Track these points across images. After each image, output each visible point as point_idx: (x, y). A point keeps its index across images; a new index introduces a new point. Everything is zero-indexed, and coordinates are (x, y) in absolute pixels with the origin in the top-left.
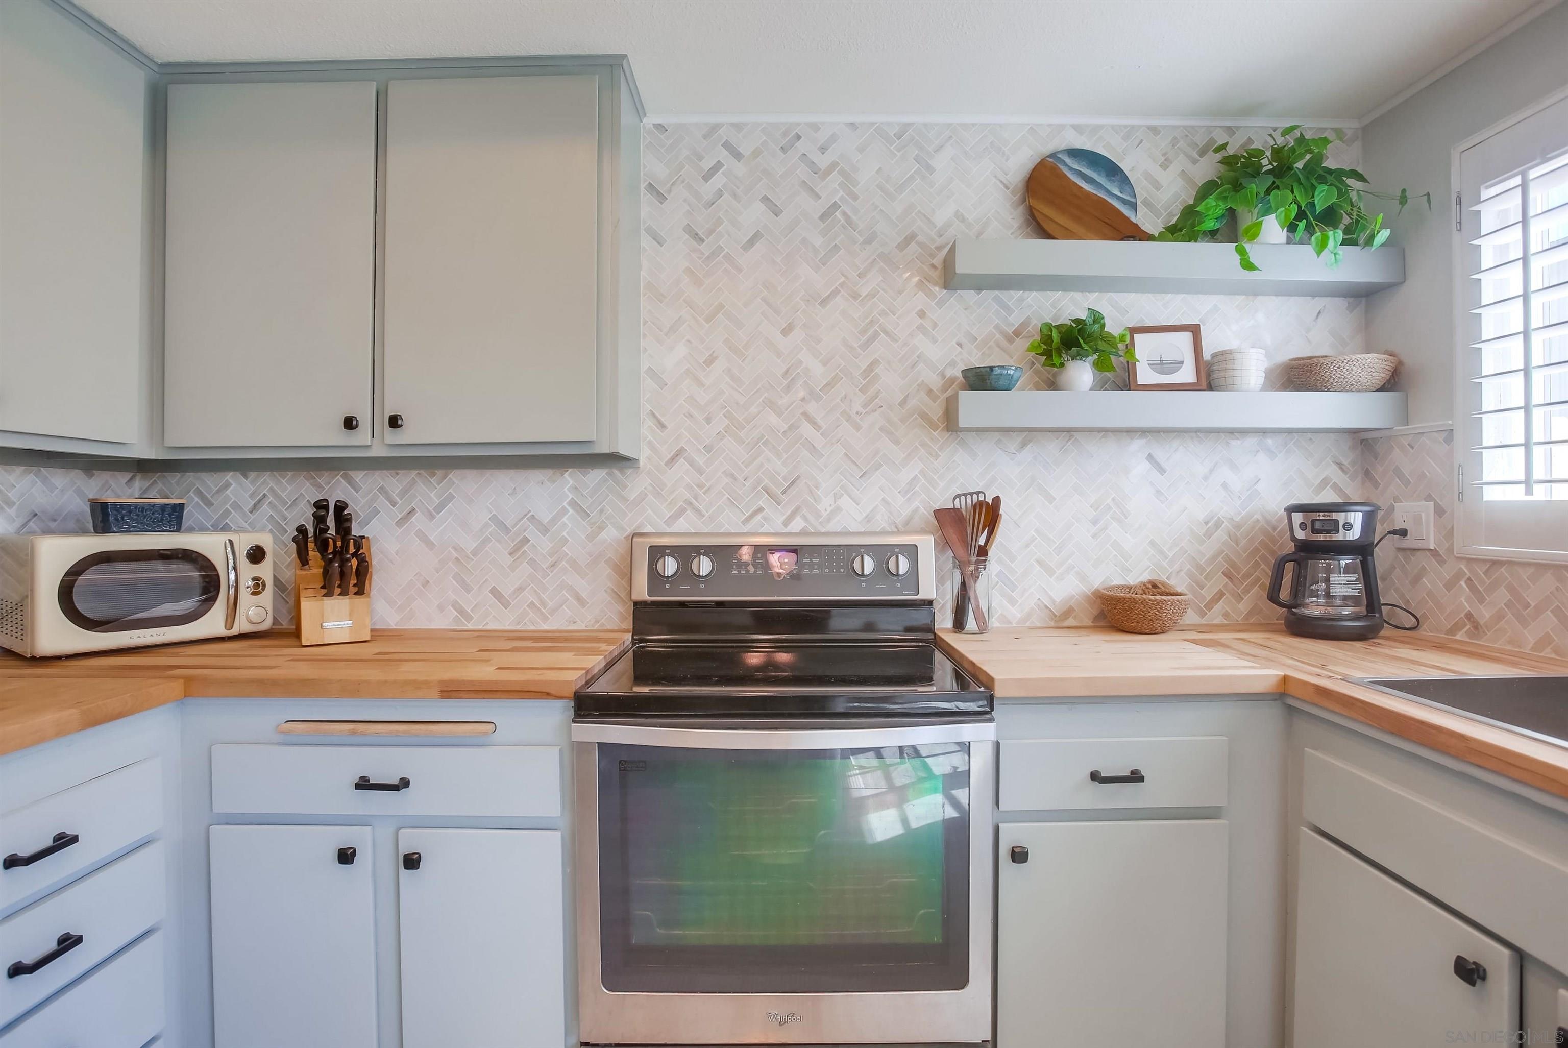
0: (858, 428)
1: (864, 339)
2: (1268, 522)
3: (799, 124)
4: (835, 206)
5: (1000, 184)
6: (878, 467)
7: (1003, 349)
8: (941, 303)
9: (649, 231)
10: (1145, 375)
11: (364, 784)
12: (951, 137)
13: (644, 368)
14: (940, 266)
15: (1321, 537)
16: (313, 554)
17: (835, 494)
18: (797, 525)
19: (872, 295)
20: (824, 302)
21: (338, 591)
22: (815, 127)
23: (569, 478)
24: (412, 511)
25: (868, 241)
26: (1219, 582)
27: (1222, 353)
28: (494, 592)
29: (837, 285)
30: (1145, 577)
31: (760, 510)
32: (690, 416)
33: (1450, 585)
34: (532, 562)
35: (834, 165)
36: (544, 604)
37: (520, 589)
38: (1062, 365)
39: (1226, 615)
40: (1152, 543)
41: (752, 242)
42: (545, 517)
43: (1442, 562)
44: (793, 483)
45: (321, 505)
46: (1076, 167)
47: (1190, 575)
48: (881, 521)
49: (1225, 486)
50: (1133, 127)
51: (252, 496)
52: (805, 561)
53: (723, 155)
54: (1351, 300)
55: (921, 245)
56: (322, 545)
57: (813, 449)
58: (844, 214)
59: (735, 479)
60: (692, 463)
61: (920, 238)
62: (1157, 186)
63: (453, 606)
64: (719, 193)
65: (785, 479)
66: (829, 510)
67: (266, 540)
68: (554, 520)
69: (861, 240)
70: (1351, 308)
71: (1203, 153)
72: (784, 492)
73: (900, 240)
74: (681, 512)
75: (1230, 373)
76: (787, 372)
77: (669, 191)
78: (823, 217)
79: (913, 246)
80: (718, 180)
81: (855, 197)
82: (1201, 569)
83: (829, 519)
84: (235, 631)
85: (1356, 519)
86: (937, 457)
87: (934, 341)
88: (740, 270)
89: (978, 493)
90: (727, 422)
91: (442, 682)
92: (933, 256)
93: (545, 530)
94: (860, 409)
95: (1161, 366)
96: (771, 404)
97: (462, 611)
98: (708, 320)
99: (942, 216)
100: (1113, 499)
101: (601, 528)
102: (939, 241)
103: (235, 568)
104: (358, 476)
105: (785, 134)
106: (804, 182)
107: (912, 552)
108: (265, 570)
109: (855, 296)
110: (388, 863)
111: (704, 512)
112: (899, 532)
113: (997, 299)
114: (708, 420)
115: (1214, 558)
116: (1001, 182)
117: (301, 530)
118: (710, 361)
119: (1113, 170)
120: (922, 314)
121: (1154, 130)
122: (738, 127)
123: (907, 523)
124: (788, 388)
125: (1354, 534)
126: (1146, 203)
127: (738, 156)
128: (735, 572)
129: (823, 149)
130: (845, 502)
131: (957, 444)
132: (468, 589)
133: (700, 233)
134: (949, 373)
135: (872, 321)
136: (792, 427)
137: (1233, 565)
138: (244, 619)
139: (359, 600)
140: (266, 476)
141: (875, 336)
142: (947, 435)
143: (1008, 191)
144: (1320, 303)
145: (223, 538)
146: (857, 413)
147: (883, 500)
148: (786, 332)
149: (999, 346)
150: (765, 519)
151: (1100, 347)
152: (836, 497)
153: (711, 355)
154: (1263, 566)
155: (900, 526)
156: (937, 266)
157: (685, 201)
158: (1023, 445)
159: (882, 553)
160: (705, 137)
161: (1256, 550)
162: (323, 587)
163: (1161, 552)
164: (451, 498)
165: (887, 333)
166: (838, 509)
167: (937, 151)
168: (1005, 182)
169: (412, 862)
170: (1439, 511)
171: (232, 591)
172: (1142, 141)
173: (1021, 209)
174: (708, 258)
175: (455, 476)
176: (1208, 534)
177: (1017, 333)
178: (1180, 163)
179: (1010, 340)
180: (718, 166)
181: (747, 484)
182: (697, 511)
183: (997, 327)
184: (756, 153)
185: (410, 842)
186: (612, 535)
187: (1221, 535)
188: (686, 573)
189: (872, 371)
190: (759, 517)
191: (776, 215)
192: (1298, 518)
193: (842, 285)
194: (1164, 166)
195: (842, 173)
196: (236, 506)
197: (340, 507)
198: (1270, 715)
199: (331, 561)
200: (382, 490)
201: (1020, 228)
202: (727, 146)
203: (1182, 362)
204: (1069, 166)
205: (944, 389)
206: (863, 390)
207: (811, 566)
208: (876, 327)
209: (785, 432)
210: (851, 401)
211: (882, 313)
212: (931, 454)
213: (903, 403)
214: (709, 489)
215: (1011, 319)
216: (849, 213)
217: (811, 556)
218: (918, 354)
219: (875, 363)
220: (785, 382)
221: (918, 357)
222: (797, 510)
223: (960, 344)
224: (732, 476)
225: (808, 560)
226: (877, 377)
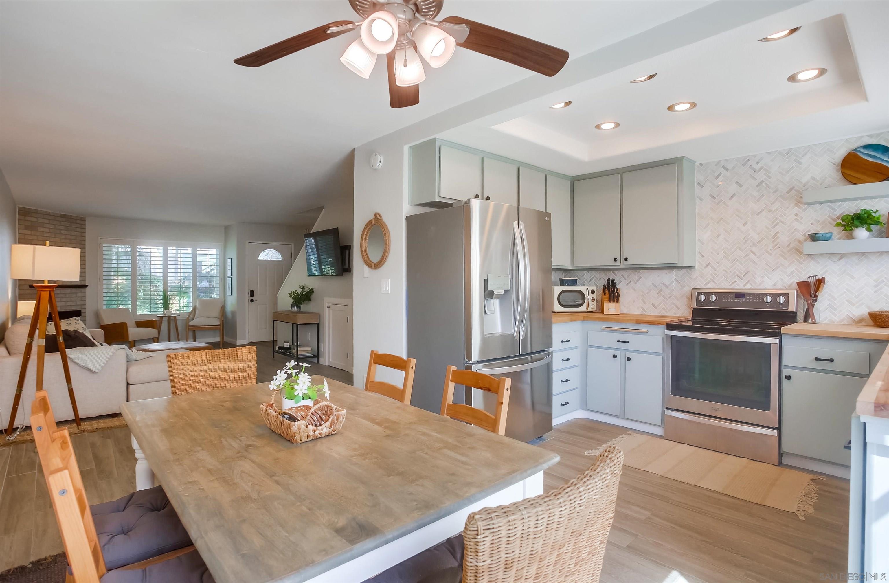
0: (771, 254)
1: (773, 225)
3: (749, 156)
4: (762, 181)
5: (831, 164)
6: (778, 268)
8: (805, 210)
9: (698, 197)
11: (619, 341)
12: (810, 150)
13: (697, 239)
16: (607, 292)
18: (748, 286)
19: (776, 210)
20: (758, 214)
21: (612, 301)
22: (755, 156)
23: (674, 272)
24: (630, 281)
28: (652, 304)
29: (763, 208)
31: (736, 281)
32: (712, 253)
34: (664, 296)
35: (761, 168)
36: (666, 308)
37: (660, 304)
38: (854, 230)
41: (732, 197)
42: (667, 283)
44: (746, 274)
45: (609, 280)
46: (866, 153)
48: (779, 286)
51: (590, 277)
53: (722, 170)
55: (796, 190)
56: (609, 290)
57: (754, 262)
58: (766, 184)
59: (727, 272)
60: (712, 267)
61: (796, 188)
63: (641, 308)
64: (721, 183)
65: (744, 272)
66: (760, 281)
67: (595, 288)
68: (670, 284)
69: (772, 191)
72: (743, 276)
73: (788, 190)
74: (709, 282)
76: (744, 238)
77: (705, 184)
78: (758, 186)
79: (793, 191)
80: (720, 179)
81: (770, 177)
83: (759, 284)
84: (588, 310)
86: (802, 264)
88: (728, 206)
89: (816, 276)
90: (724, 254)
91: (636, 320)
93: (667, 287)
96: (739, 248)
97: (643, 309)
98: (717, 223)
99: (804, 180)
101: (684, 287)
102: (803, 188)
103: (589, 295)
104: (616, 272)
105: (744, 160)
106: (751, 175)
107: (786, 295)
108: (595, 296)
109: (770, 211)
110: (624, 360)
111: (716, 282)
112: (785, 289)
113: (829, 206)
114: (718, 254)
116: (832, 163)
117: (604, 286)
118: (718, 236)
120: (796, 215)
122: (727, 160)
123: (790, 286)
124: (746, 242)
127: (727, 170)
128: (724, 300)
129: (758, 163)
130: (766, 280)
131: (811, 259)
132: (645, 303)
133: (715, 196)
135: (776, 219)
136: (747, 255)
138: (590, 308)
139: (617, 304)
140: (593, 272)
141: (778, 223)
143: (835, 166)
145: (585, 288)
146: (771, 250)
147: (781, 279)
148: (745, 225)
149: (830, 224)
150: (737, 284)
151: (869, 222)
152: (762, 277)
153: (719, 234)
155: (786, 287)
156: (803, 197)
157: (709, 186)
158: (840, 260)
159: (775, 296)
160: (716, 165)
162: (609, 300)
164: (641, 278)
165: (782, 222)
166: (763, 281)
167: (803, 156)
168: (833, 162)
169: (629, 359)
171: (588, 300)
174: (718, 203)
175: (641, 271)
180: (721, 174)
181: (731, 274)
182: (714, 282)
183: (829, 217)
184: (734, 168)
185: (628, 355)
186: (687, 289)
188: (707, 300)
189: (777, 235)
190: (735, 284)
191: (741, 187)
193: (765, 208)
195: (765, 170)
196: (586, 280)
197: (613, 280)
199: (611, 293)
200: (622, 276)
202: (723, 167)
204: (862, 152)
206: (773, 242)
207: (749, 299)
208: (778, 221)
209: (744, 257)
210: (768, 246)
211: (781, 216)
212: (800, 263)
213: (788, 246)
214: (718, 275)
215: (836, 213)
216: (768, 183)
217: (749, 296)
218: (794, 229)
219: (778, 233)
220: (744, 241)
221: (795, 230)
222: (749, 281)
223: (812, 224)
224: (726, 271)
225: (748, 297)
226: (778, 237)
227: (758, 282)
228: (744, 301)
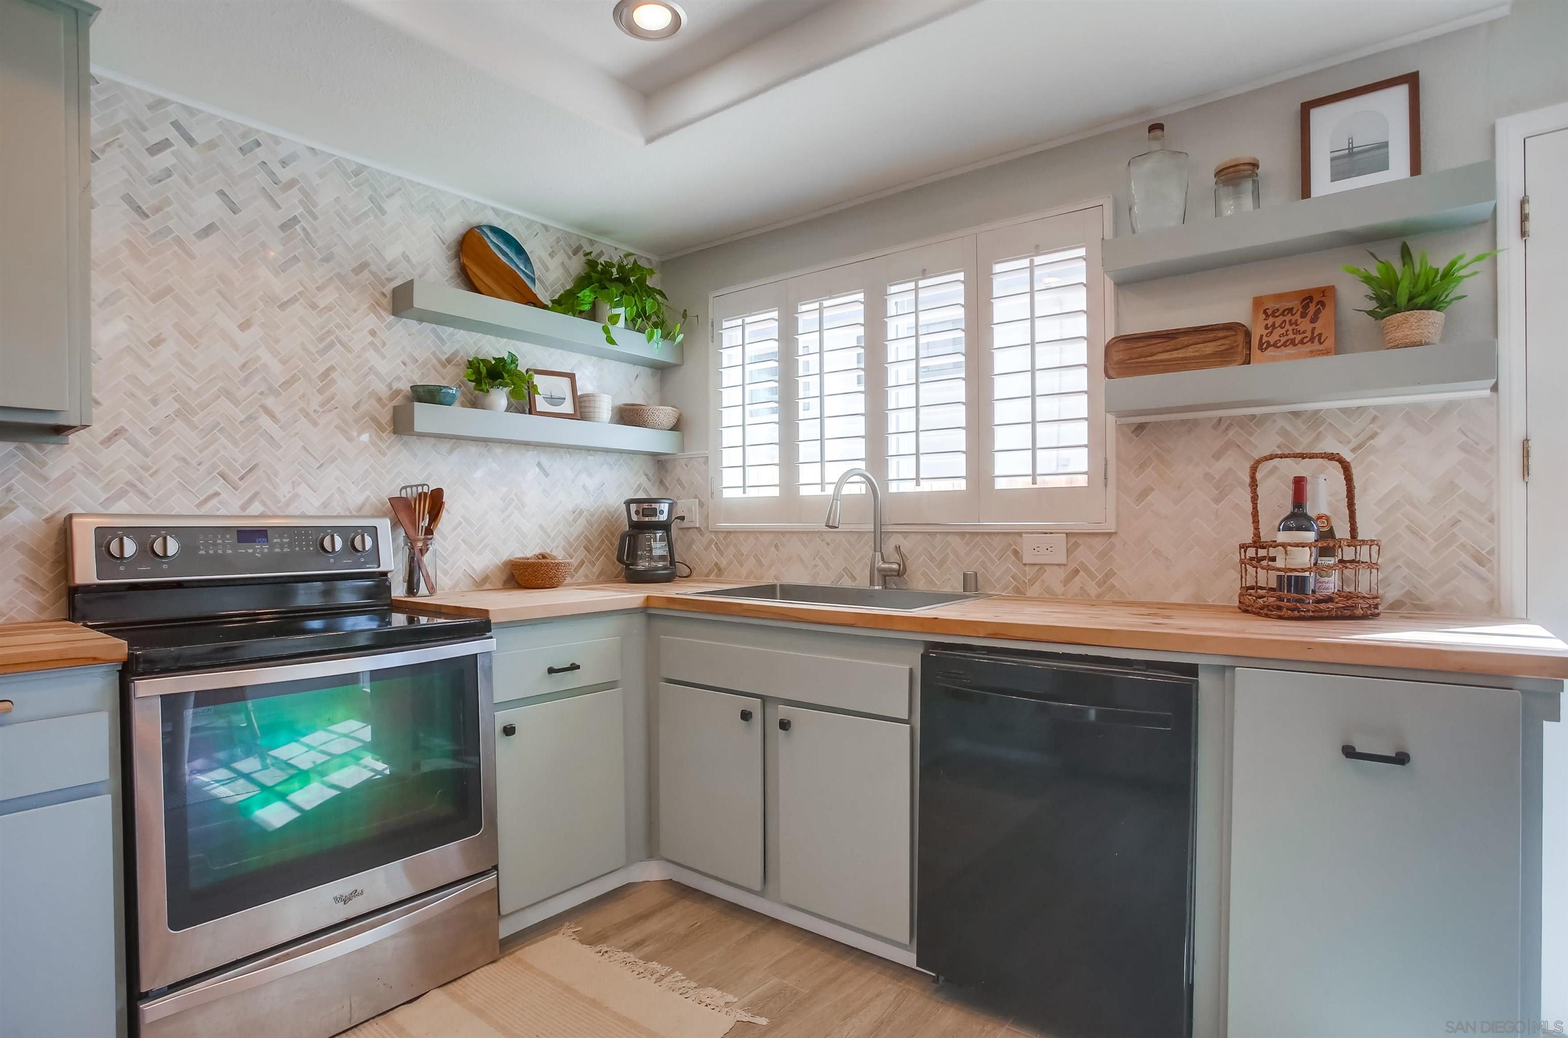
0: (315, 424)
1: (321, 346)
2: (609, 512)
3: (259, 131)
4: (294, 220)
5: (438, 238)
6: (333, 459)
7: (437, 371)
8: (389, 327)
10: (541, 404)
12: (400, 189)
14: (389, 295)
15: (647, 519)
17: (293, 482)
18: (256, 508)
19: (329, 308)
20: (283, 306)
22: (276, 140)
25: (327, 259)
26: (581, 554)
27: (587, 395)
29: (296, 293)
30: (537, 551)
31: (217, 494)
32: (132, 395)
33: (707, 548)
35: (294, 182)
38: (488, 391)
39: (586, 576)
40: (541, 526)
41: (206, 232)
43: (702, 534)
44: (250, 471)
46: (495, 240)
47: (564, 549)
48: (337, 508)
49: (584, 487)
50: (533, 221)
52: (275, 540)
53: (172, 134)
54: (653, 370)
55: (373, 274)
57: (271, 440)
58: (304, 229)
59: (188, 463)
61: (373, 268)
62: (547, 270)
64: (168, 173)
65: (242, 466)
66: (288, 496)
69: (320, 257)
70: (653, 375)
71: (575, 252)
72: (241, 478)
73: (355, 265)
74: (122, 494)
75: (591, 410)
76: (244, 365)
77: (103, 151)
78: (284, 227)
79: (366, 273)
80: (165, 159)
81: (315, 218)
82: (571, 545)
83: (288, 504)
85: (665, 507)
86: (384, 454)
87: (384, 357)
88: (192, 256)
89: (423, 485)
90: (177, 406)
92: (383, 286)
94: (317, 408)
95: (552, 400)
96: (228, 394)
98: (154, 300)
99: (392, 253)
100: (515, 494)
102: (389, 274)
105: (244, 136)
106: (263, 188)
107: (374, 531)
109: (314, 306)
111: (150, 494)
112: (353, 517)
113: (434, 331)
114: (155, 402)
115: (578, 537)
116: (439, 237)
118: (156, 342)
119: (520, 250)
121: (546, 228)
122: (191, 111)
123: (360, 509)
124: (246, 380)
125: (663, 517)
126: (541, 282)
127: (191, 141)
128: (206, 551)
129: (284, 163)
130: (303, 489)
131: (401, 445)
133: (144, 207)
134: (396, 386)
135: (329, 331)
136: (250, 418)
137: (589, 541)
141: (331, 346)
142: (394, 437)
143: (444, 246)
144: (639, 369)
146: (315, 411)
147: (339, 488)
148: (245, 326)
149: (435, 369)
150: (221, 503)
151: (515, 381)
152: (294, 485)
153: (158, 336)
154: (607, 542)
155: (354, 512)
156: (387, 295)
157: (124, 168)
158: (451, 451)
159: (347, 533)
160: (151, 107)
161: (602, 531)
163: (546, 533)
165: (340, 342)
166: (297, 496)
167: (389, 196)
168: (443, 239)
170: (701, 504)
172: (537, 233)
173: (454, 263)
174: (154, 235)
176: (575, 521)
177: (449, 361)
178: (560, 257)
179: (444, 366)
180: (163, 145)
181: (202, 469)
182: (142, 493)
183: (434, 353)
184: (211, 145)
187: (582, 521)
188: (146, 553)
189: (329, 375)
190: (214, 501)
191: (234, 213)
192: (633, 507)
193: (300, 293)
194: (552, 255)
195: (302, 190)
198: (639, 621)
201: (451, 278)
202: (176, 125)
203: (564, 399)
204: (491, 240)
205: (392, 398)
206: (321, 391)
207: (282, 545)
208: (333, 337)
209: (242, 422)
210: (309, 400)
211: (338, 326)
212: (380, 452)
213: (356, 407)
214: (156, 472)
215: (445, 348)
216: (309, 230)
217: (281, 537)
218: (369, 366)
219: (332, 369)
220: (243, 375)
221: (370, 369)
222: (255, 495)
223: (404, 364)
224: (184, 460)
225: (278, 540)
226: (333, 382)
227: (284, 496)
228: (266, 550)
